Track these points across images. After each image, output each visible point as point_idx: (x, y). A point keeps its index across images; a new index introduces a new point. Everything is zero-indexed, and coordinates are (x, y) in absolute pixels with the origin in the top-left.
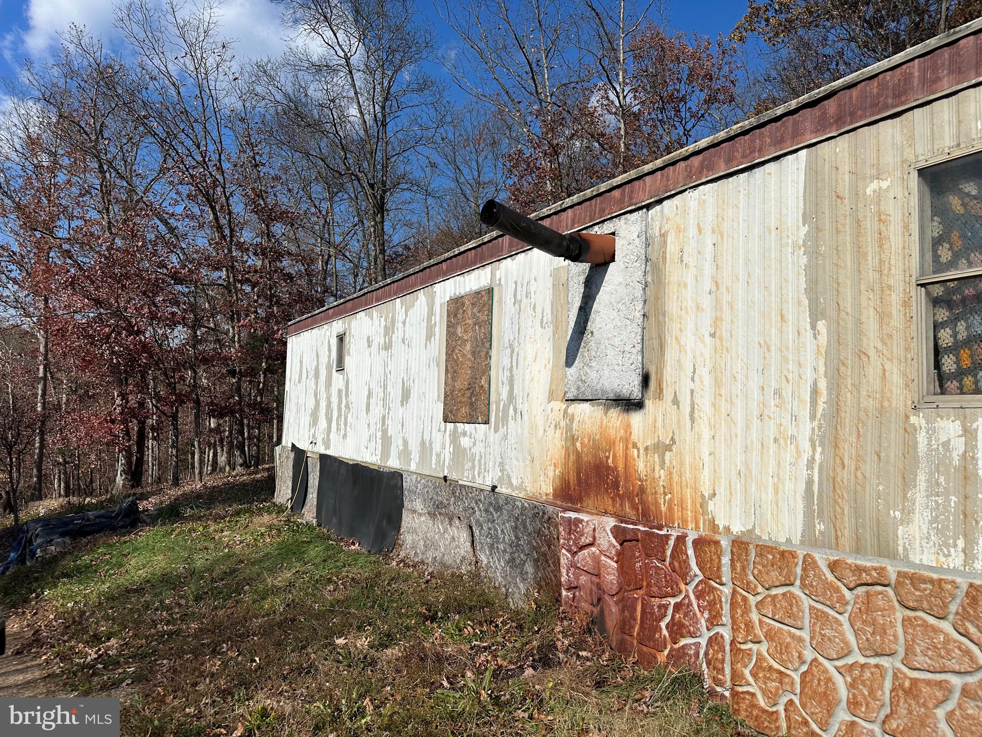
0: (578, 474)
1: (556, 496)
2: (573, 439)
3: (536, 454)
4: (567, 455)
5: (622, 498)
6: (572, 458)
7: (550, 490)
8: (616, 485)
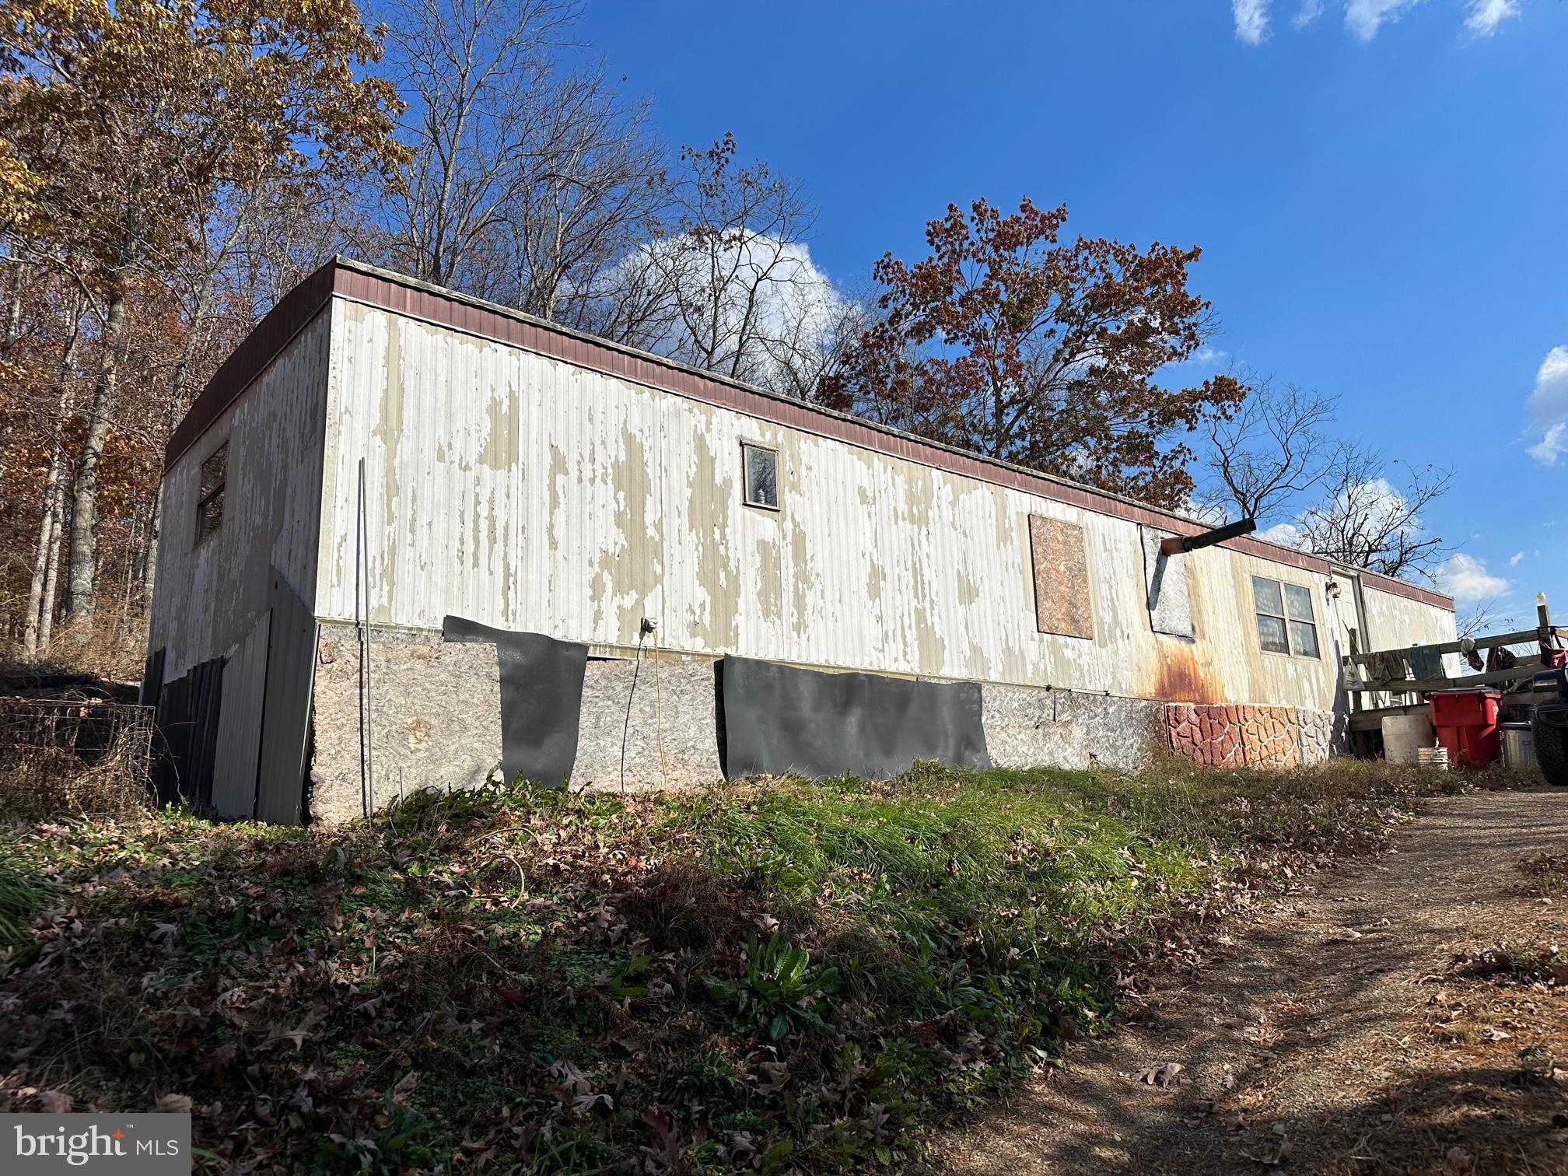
0: (1169, 679)
1: (1157, 694)
2: (1166, 657)
3: (1143, 666)
4: (1162, 668)
5: (1194, 691)
6: (1165, 669)
7: (1153, 691)
8: (1190, 684)
